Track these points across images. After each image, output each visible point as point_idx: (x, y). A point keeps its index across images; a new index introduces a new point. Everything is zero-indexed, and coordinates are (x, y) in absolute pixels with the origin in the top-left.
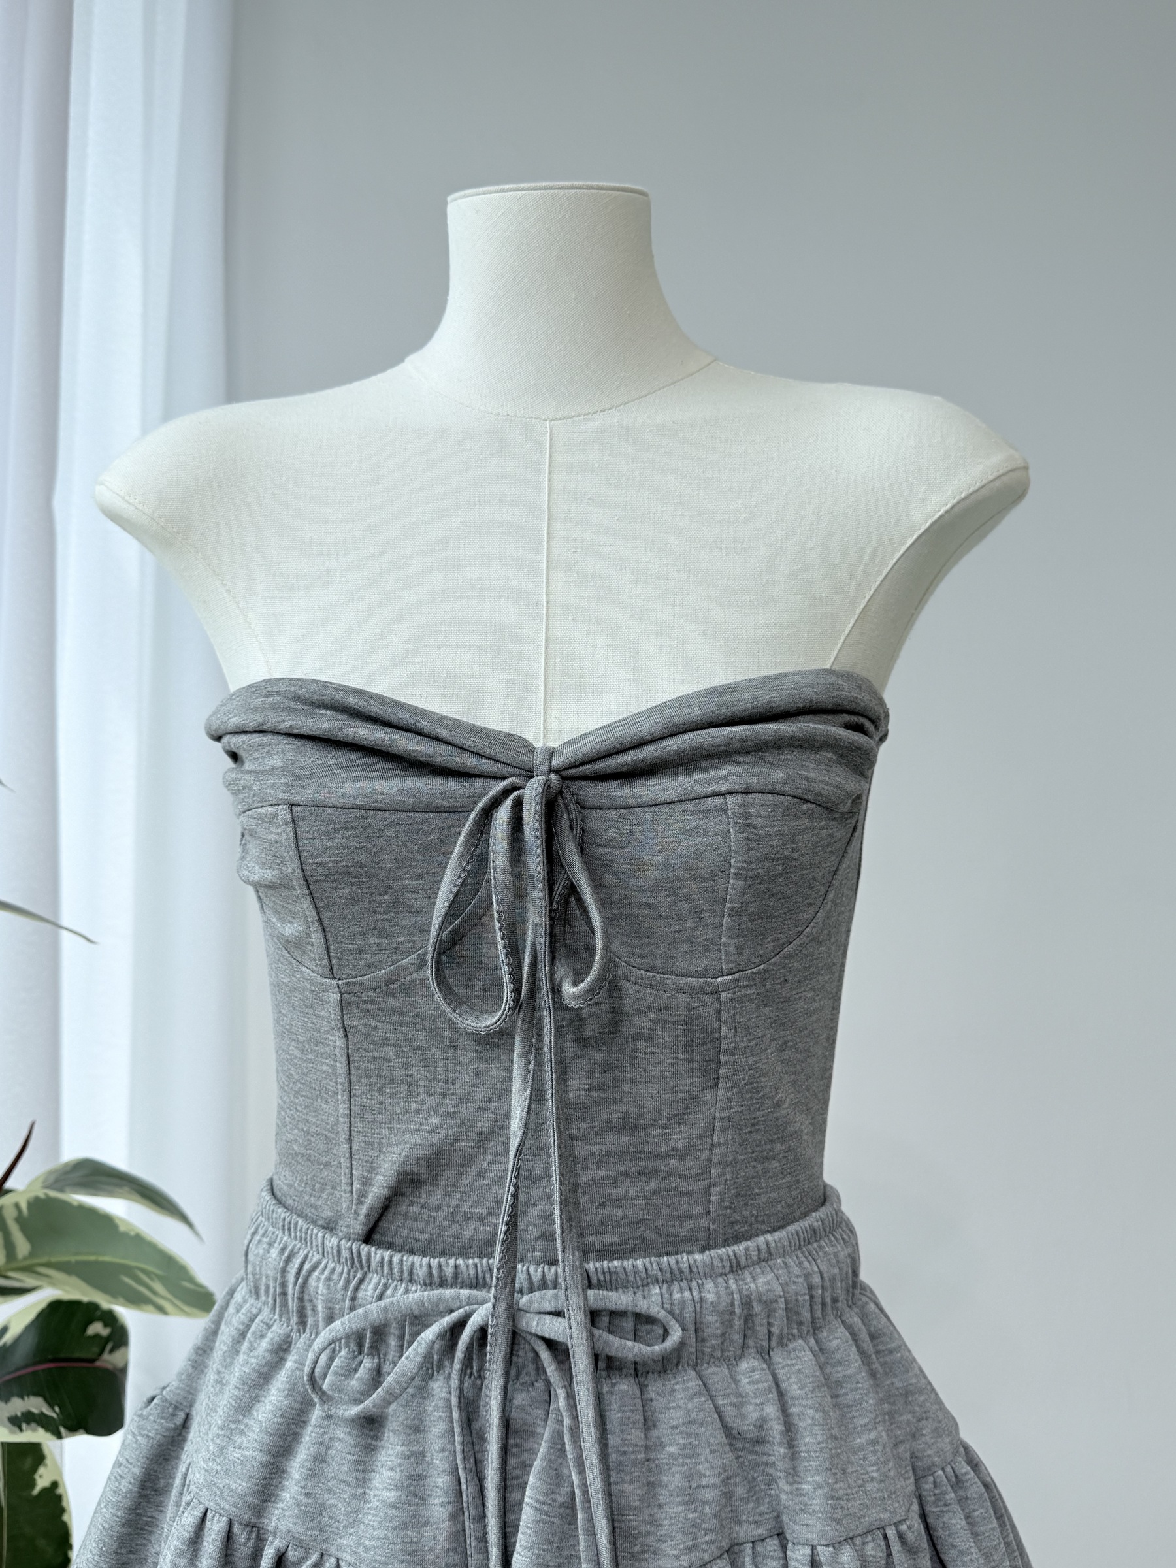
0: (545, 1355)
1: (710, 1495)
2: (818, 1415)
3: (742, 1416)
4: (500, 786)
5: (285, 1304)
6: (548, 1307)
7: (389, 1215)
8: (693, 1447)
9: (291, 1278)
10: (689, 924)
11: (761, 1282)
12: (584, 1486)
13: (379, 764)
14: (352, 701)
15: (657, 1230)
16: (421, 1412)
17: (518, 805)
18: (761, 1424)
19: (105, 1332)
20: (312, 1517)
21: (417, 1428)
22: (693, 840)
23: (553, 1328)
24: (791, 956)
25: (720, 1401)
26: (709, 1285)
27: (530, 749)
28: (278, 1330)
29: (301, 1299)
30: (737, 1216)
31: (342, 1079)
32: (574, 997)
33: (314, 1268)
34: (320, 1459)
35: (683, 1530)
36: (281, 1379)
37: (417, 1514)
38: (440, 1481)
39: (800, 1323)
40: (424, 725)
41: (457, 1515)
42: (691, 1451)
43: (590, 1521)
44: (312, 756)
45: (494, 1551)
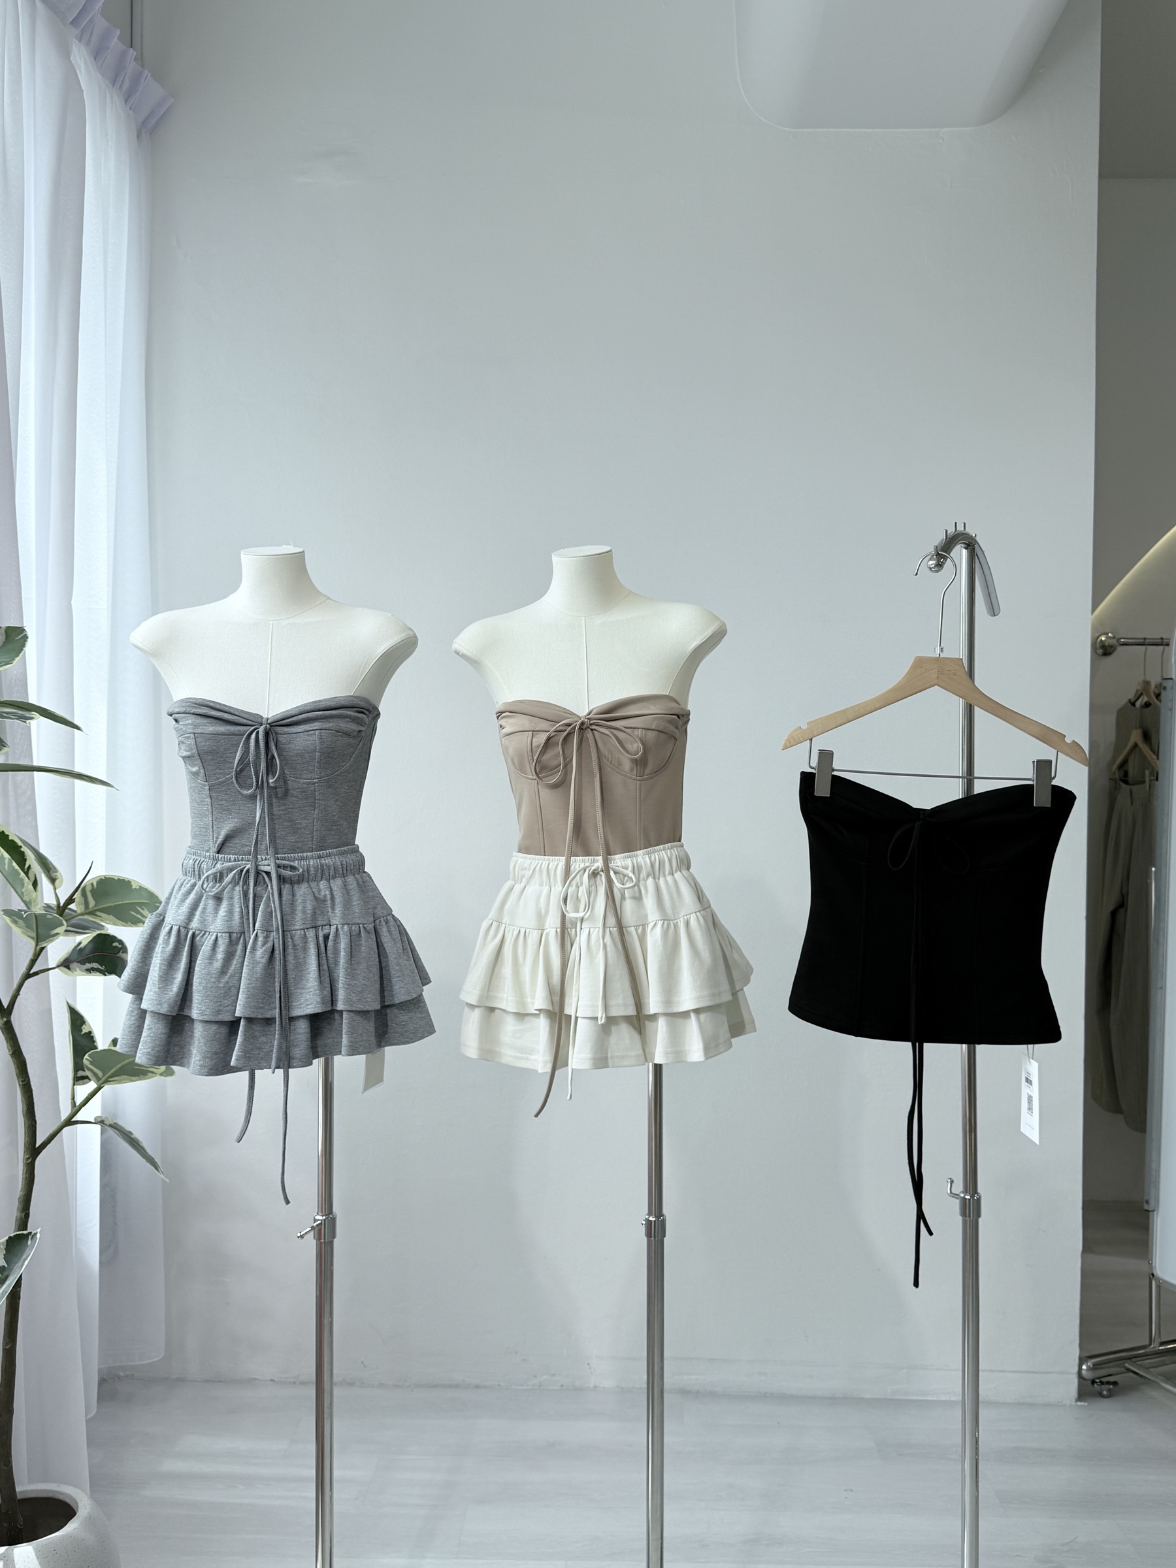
0: (265, 876)
1: (309, 912)
2: (341, 895)
3: (320, 894)
4: (253, 728)
5: (194, 874)
6: (266, 864)
7: (224, 847)
8: (305, 900)
9: (196, 866)
10: (306, 765)
11: (328, 861)
12: (275, 907)
13: (219, 722)
14: (211, 704)
15: (298, 848)
16: (233, 894)
17: (258, 733)
18: (325, 896)
19: (120, 946)
20: (202, 923)
21: (231, 898)
22: (306, 743)
23: (267, 869)
24: (337, 775)
25: (314, 890)
26: (312, 861)
27: (262, 718)
28: (193, 881)
29: (199, 871)
30: (321, 845)
31: (210, 811)
32: (272, 783)
33: (203, 862)
34: (204, 909)
35: (302, 919)
36: (194, 892)
37: (231, 918)
38: (237, 910)
39: (339, 874)
40: (232, 711)
41: (242, 917)
42: (304, 901)
43: (276, 915)
44: (200, 720)
45: (251, 925)
